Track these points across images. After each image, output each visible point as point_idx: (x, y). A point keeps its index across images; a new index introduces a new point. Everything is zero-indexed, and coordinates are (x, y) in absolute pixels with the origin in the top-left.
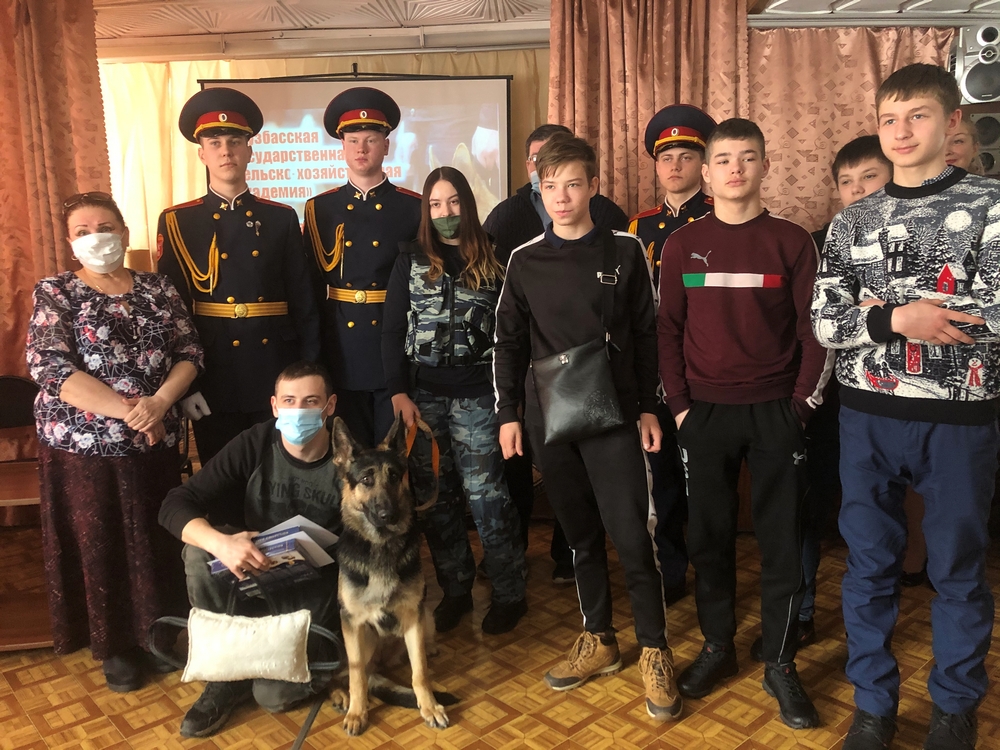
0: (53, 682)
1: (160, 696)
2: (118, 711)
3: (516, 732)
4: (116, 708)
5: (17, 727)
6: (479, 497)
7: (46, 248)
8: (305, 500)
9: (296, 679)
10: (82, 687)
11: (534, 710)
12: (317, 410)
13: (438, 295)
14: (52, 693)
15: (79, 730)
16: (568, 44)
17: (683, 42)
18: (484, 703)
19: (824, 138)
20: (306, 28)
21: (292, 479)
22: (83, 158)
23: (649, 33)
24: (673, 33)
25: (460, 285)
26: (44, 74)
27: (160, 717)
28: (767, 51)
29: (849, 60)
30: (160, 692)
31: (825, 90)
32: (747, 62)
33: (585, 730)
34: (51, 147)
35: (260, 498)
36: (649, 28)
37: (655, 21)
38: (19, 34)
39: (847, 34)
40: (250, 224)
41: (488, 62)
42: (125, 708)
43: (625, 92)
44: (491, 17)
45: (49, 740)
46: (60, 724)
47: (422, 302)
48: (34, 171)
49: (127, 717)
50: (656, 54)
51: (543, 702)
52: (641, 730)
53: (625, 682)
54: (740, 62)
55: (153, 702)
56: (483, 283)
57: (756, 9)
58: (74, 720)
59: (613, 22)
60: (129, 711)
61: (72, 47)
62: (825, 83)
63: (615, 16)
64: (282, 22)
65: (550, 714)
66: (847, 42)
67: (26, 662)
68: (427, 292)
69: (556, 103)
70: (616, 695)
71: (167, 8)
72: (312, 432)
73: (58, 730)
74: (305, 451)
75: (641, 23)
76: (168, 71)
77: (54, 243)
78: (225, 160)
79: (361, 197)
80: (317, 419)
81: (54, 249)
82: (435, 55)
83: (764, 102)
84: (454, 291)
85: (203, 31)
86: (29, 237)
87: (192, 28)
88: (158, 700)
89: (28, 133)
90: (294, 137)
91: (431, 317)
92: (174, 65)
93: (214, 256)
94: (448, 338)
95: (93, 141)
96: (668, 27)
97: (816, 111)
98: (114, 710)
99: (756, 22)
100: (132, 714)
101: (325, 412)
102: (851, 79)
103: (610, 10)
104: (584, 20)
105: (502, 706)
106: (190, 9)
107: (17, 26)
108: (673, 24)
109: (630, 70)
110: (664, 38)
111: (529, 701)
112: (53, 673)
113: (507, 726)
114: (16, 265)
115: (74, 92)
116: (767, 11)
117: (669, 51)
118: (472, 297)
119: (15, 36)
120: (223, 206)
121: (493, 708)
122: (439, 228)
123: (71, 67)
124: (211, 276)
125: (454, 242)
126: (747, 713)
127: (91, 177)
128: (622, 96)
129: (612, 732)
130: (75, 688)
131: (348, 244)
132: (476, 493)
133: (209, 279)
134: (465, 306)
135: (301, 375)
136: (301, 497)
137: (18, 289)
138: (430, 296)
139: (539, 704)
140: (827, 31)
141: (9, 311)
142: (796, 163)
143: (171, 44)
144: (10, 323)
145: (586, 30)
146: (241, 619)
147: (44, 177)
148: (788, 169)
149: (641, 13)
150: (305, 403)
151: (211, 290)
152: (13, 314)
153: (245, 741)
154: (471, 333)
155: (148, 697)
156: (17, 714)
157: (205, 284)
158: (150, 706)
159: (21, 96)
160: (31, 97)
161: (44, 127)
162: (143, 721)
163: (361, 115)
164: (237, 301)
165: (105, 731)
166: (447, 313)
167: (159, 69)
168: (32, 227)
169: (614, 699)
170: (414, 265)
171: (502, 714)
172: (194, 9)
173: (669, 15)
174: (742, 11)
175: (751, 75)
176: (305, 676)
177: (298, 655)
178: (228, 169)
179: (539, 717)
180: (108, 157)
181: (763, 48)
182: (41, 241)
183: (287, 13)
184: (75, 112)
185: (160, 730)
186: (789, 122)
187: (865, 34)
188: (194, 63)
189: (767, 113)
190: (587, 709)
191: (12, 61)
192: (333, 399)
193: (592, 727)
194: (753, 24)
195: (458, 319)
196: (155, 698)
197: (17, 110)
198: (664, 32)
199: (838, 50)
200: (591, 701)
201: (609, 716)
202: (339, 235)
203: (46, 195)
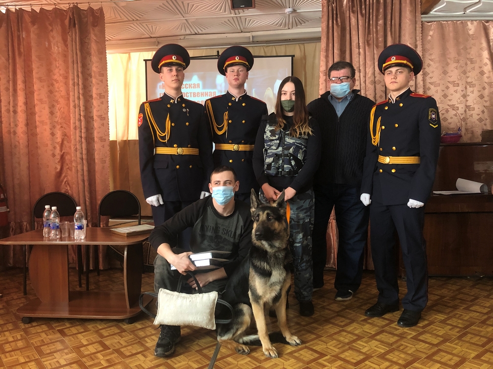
0: (83, 334)
1: (137, 341)
2: (117, 347)
3: (326, 363)
4: (116, 345)
5: (67, 354)
6: (300, 244)
7: (78, 131)
8: (222, 235)
9: (209, 327)
10: (98, 337)
11: (334, 354)
12: (231, 187)
13: (276, 140)
14: (83, 339)
15: (99, 355)
16: (331, 31)
17: (389, 29)
18: (305, 350)
19: (462, 75)
20: (196, 34)
21: (217, 224)
22: (97, 89)
23: (371, 25)
24: (383, 25)
25: (288, 134)
26: (81, 51)
27: (139, 350)
28: (431, 33)
29: (473, 37)
30: (137, 340)
31: (462, 51)
32: (421, 38)
33: (363, 364)
34: (83, 84)
35: (200, 233)
36: (371, 22)
37: (374, 19)
38: (71, 32)
39: (472, 24)
40: (184, 110)
41: (281, 50)
42: (121, 346)
43: (359, 53)
44: (285, 27)
45: (84, 360)
46: (89, 353)
47: (269, 143)
48: (74, 95)
49: (122, 350)
50: (375, 35)
51: (337, 350)
52: (395, 365)
53: (379, 343)
54: (418, 38)
55: (134, 344)
56: (300, 134)
57: (425, 12)
58: (96, 351)
59: (353, 21)
60: (122, 348)
61: (95, 38)
62: (462, 47)
63: (354, 17)
64: (186, 31)
65: (342, 356)
66: (472, 28)
67: (68, 325)
68: (271, 138)
69: (324, 60)
70: (376, 348)
71: (134, 25)
72: (229, 198)
73: (88, 355)
74: (225, 209)
75: (367, 20)
76: (129, 57)
77: (81, 129)
78: (175, 78)
79: (235, 99)
80: (231, 192)
81: (81, 132)
82: (255, 47)
83: (430, 58)
84: (285, 138)
85: (148, 36)
86: (70, 128)
87: (144, 35)
88: (136, 343)
89: (72, 78)
90: (188, 86)
91: (273, 151)
92: (132, 54)
93: (168, 124)
94: (281, 162)
95: (102, 81)
96: (381, 22)
97: (458, 62)
98: (115, 347)
99: (425, 18)
100: (125, 349)
101: (234, 189)
102: (475, 46)
103: (352, 14)
104: (339, 20)
105: (316, 351)
106: (144, 25)
107: (70, 29)
108: (383, 20)
109: (362, 43)
110: (379, 27)
111: (329, 350)
112: (82, 330)
113: (320, 361)
114: (63, 141)
115: (94, 59)
116: (431, 13)
117: (381, 34)
118: (294, 141)
119: (68, 33)
120: (172, 101)
121: (311, 352)
122: (284, 105)
123: (93, 47)
124: (167, 134)
125: (290, 114)
126: (452, 359)
127: (100, 98)
128: (358, 55)
129: (379, 365)
130: (94, 337)
131: (230, 121)
132: (299, 243)
133: (166, 135)
134: (289, 146)
135: (222, 171)
136: (220, 234)
137: (63, 152)
138: (273, 140)
139: (335, 351)
140: (462, 23)
141: (59, 162)
142: (447, 88)
143: (133, 43)
144: (59, 167)
145: (340, 24)
146: (184, 295)
147: (79, 98)
148: (443, 91)
149: (367, 15)
150: (225, 183)
151: (166, 141)
152: (60, 164)
153: (183, 363)
154: (293, 159)
155: (131, 341)
156: (66, 348)
157: (164, 138)
158: (133, 346)
159: (70, 60)
160: (75, 61)
161: (80, 75)
162: (130, 352)
163: (236, 59)
164: (178, 147)
165: (113, 356)
166: (280, 149)
167: (126, 56)
168: (72, 121)
169: (375, 350)
170: (268, 126)
171: (317, 355)
172: (146, 25)
173: (381, 16)
174: (418, 14)
175: (423, 45)
176: (213, 326)
177: (211, 315)
178: (176, 82)
179: (337, 357)
180: (108, 89)
181: (429, 31)
182: (75, 128)
183: (189, 26)
184: (94, 68)
185: (140, 356)
186: (443, 67)
187: (481, 24)
188: (141, 53)
189: (431, 63)
190: (361, 354)
191: (66, 46)
192: (237, 183)
193: (367, 362)
194: (424, 20)
195: (286, 152)
196: (134, 342)
197: (68, 68)
198: (379, 24)
199: (468, 32)
200: (364, 350)
201: (375, 358)
202: (226, 117)
203: (79, 106)
